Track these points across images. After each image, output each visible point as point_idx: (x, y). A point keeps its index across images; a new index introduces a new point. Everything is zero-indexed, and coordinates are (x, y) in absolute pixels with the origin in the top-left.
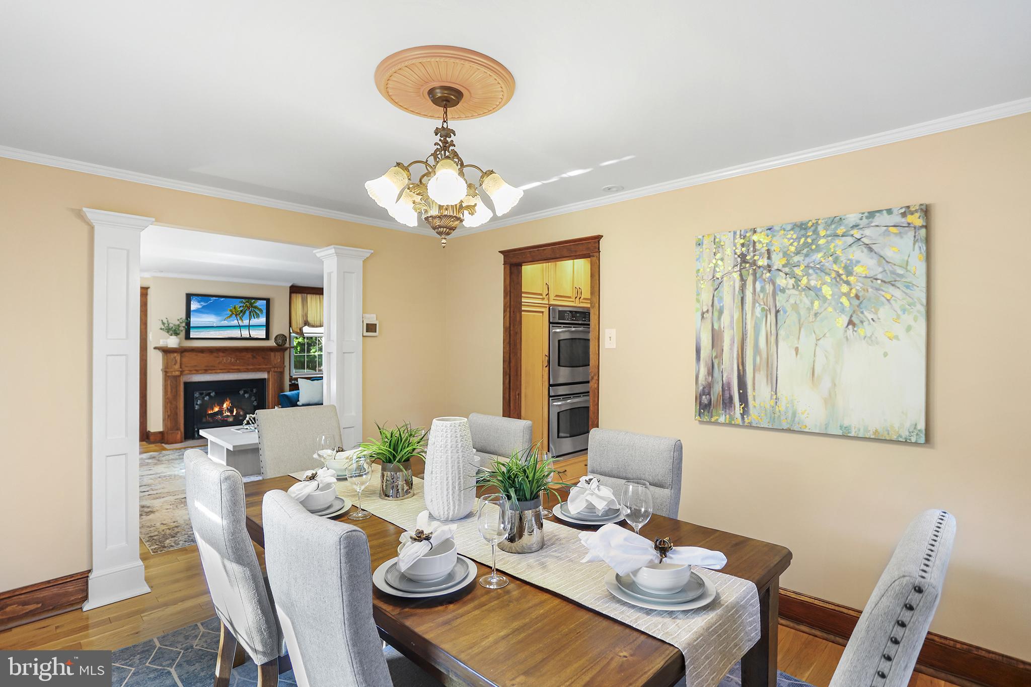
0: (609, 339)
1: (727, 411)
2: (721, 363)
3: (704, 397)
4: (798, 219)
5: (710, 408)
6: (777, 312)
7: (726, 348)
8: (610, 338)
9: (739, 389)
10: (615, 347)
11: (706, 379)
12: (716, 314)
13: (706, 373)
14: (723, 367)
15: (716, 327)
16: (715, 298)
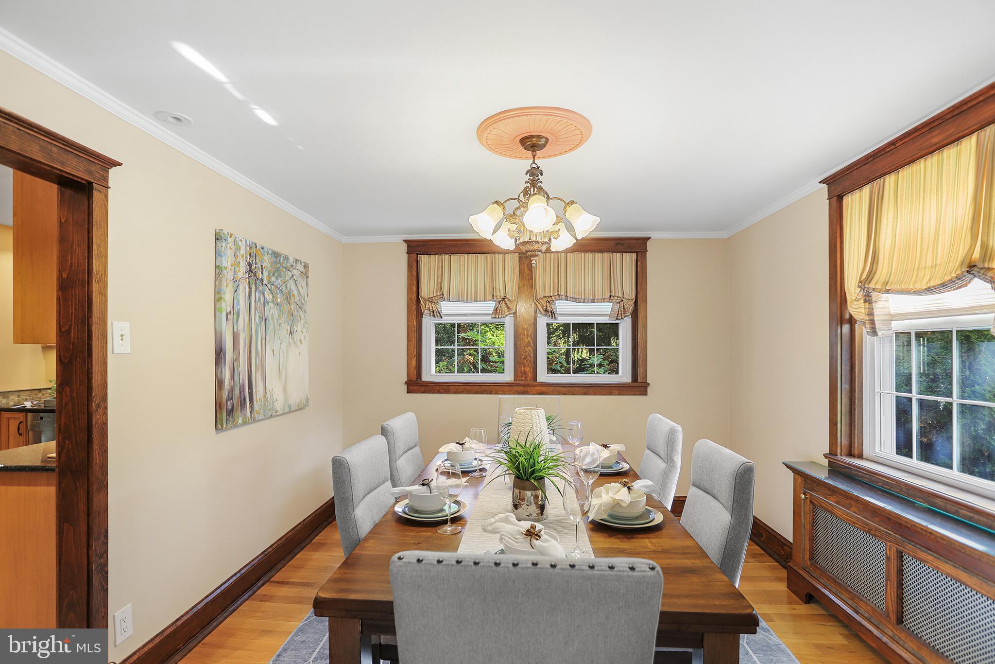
0: (120, 338)
1: (243, 411)
2: (238, 366)
3: (229, 402)
4: (277, 249)
5: (233, 412)
6: (266, 320)
7: (241, 352)
8: (122, 336)
9: (249, 390)
10: (129, 351)
11: (230, 383)
12: (235, 316)
13: (230, 377)
14: (240, 369)
15: (235, 330)
16: (235, 300)
